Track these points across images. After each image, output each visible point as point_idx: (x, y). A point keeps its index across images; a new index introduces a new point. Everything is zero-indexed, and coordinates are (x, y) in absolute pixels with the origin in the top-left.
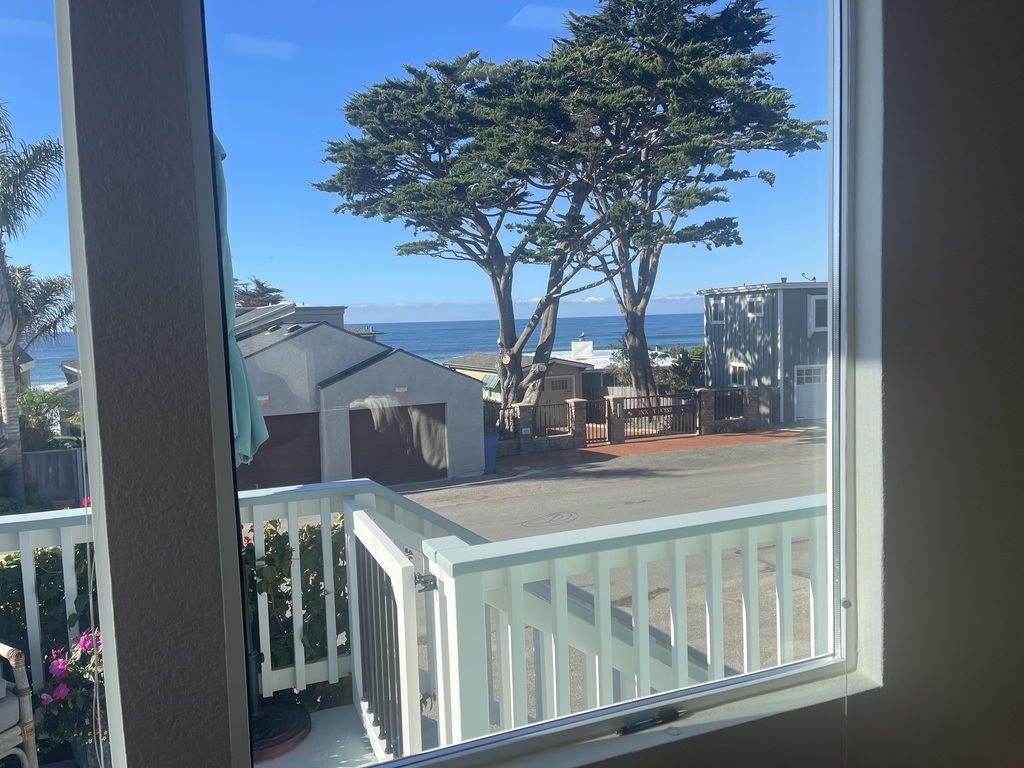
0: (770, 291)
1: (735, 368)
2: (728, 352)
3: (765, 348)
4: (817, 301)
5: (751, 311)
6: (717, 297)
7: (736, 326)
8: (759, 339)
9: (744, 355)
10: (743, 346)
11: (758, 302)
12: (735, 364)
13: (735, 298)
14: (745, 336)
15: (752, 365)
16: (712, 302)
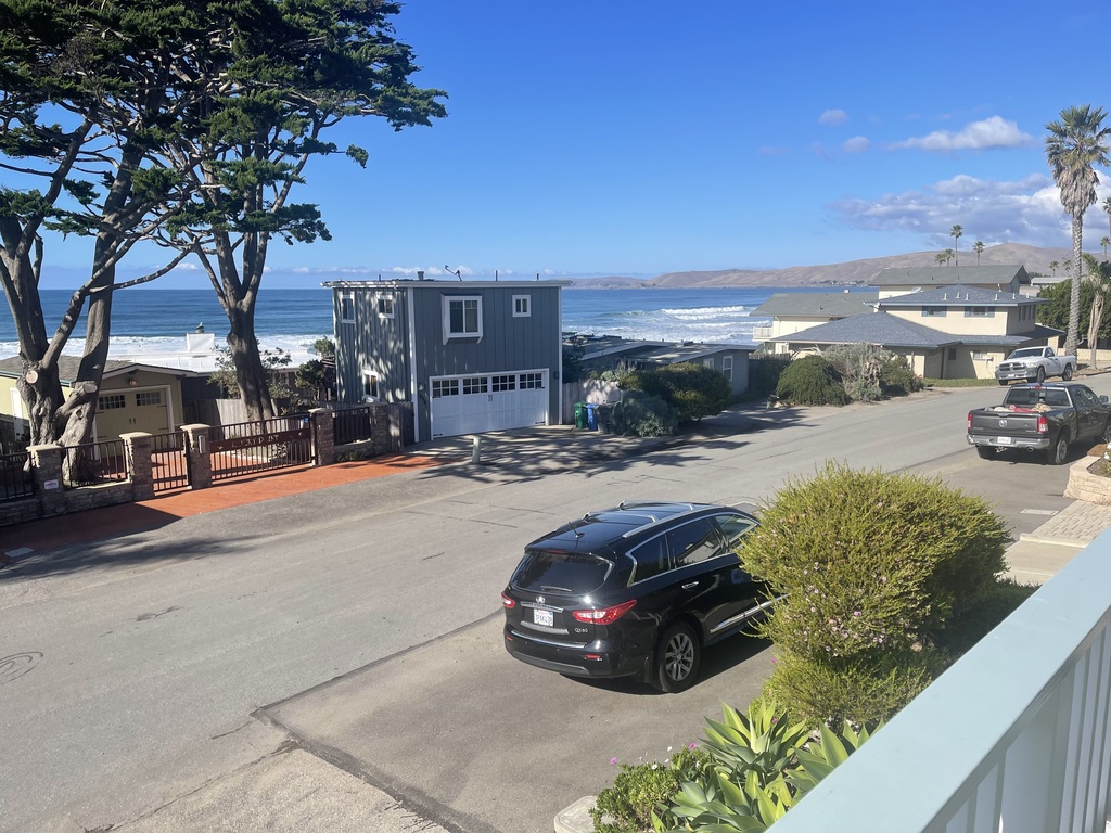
0: (399, 289)
1: (367, 376)
2: (361, 358)
3: (397, 357)
4: (452, 303)
5: (382, 311)
6: (347, 291)
7: (367, 327)
8: (391, 344)
9: (377, 362)
10: (375, 353)
11: (388, 302)
12: (368, 372)
13: (365, 294)
14: (376, 341)
15: (386, 375)
16: (341, 296)
